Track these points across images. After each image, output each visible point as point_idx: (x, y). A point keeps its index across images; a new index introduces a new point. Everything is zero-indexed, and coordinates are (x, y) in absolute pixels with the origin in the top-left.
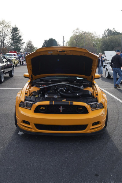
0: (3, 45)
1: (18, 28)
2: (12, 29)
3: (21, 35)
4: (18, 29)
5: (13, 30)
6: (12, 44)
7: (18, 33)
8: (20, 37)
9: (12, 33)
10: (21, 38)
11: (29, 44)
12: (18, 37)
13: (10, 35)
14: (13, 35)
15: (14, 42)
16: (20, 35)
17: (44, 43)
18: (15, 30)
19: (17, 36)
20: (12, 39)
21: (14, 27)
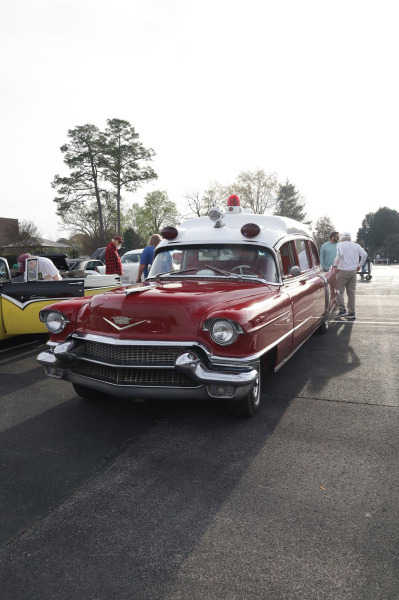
1: (293, 188)
2: (278, 189)
3: (302, 204)
4: (296, 190)
5: (281, 192)
8: (300, 208)
10: (303, 212)
11: (323, 225)
13: (274, 207)
14: (282, 205)
16: (299, 203)
17: (364, 222)
18: (287, 192)
19: (293, 206)
21: (284, 185)
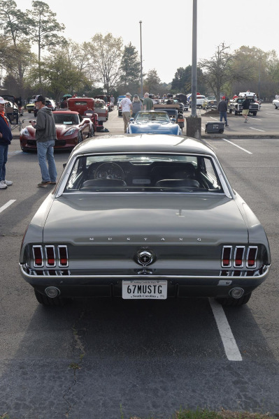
0: (107, 79)
1: (134, 48)
3: (140, 61)
4: (135, 51)
5: (126, 51)
6: (122, 78)
7: (134, 58)
8: (139, 64)
9: (123, 57)
11: (151, 76)
12: (135, 65)
14: (126, 61)
15: (128, 74)
16: (138, 59)
17: (176, 74)
18: (130, 51)
19: (134, 62)
20: (125, 68)
21: (128, 46)
